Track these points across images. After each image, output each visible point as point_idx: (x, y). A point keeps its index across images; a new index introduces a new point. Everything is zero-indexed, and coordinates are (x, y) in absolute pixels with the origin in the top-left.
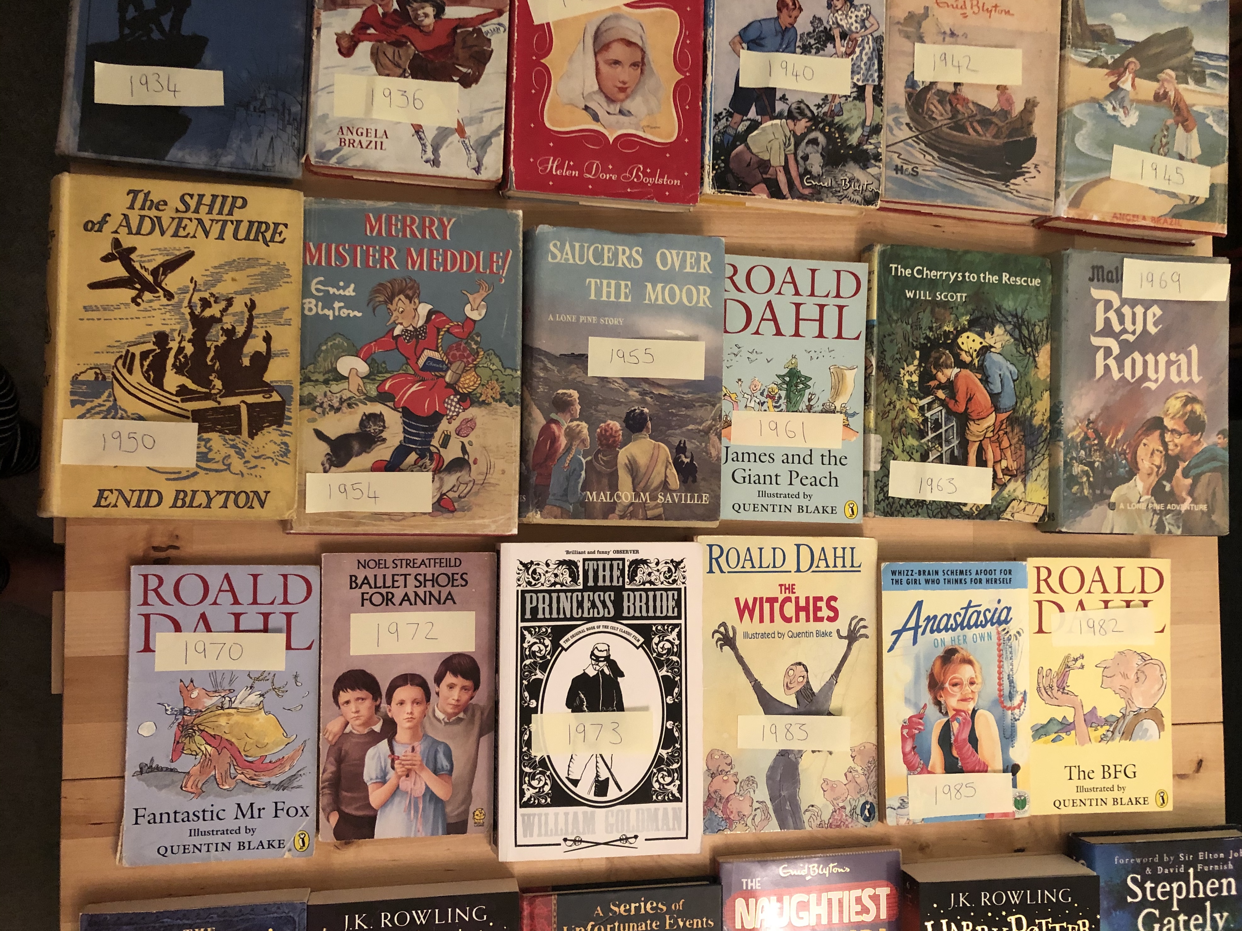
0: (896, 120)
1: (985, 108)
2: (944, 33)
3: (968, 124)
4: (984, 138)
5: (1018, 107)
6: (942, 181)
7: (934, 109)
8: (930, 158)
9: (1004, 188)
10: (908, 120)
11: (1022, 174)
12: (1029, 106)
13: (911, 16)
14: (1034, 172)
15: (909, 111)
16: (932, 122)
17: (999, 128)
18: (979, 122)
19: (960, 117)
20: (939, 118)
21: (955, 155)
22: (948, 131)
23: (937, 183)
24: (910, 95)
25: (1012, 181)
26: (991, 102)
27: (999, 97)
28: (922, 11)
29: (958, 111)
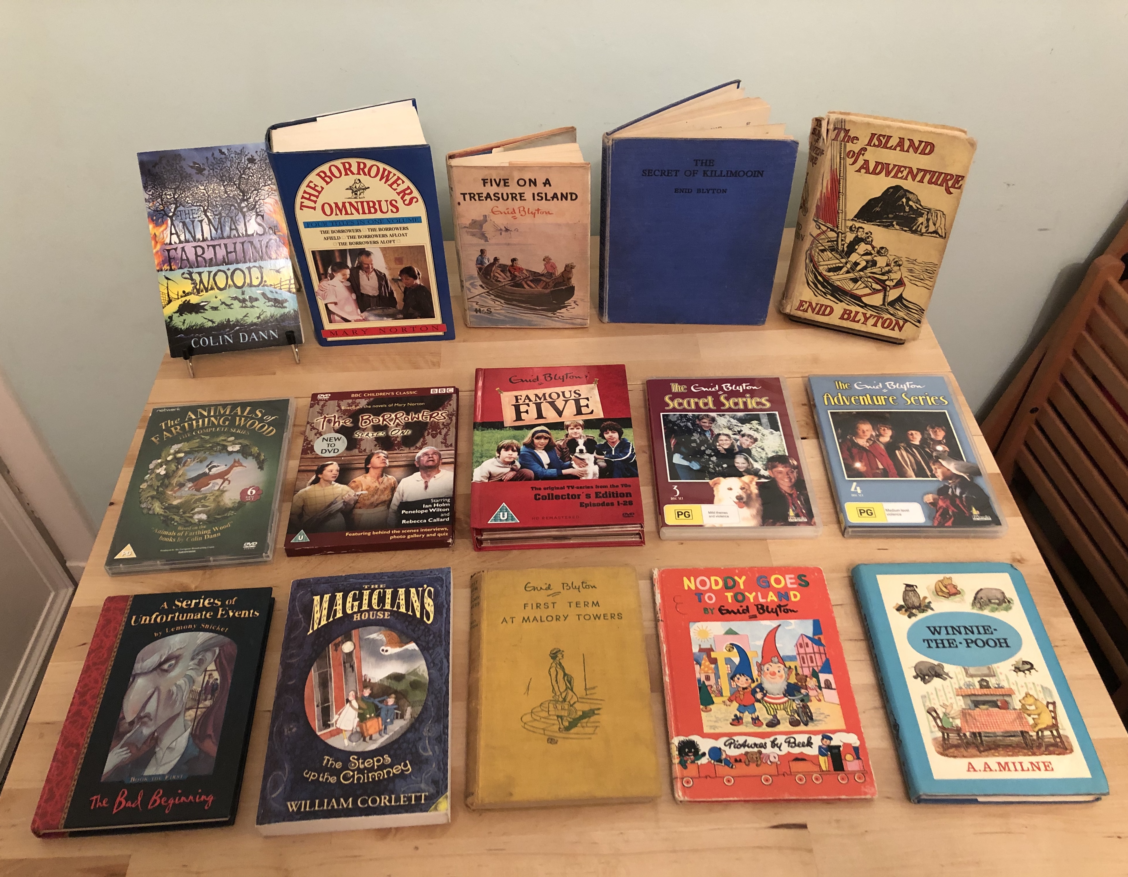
0: (472, 284)
1: (535, 273)
2: (501, 230)
3: (523, 283)
4: (536, 289)
5: (560, 269)
6: (508, 315)
7: (498, 276)
8: (499, 303)
9: (552, 315)
10: (481, 284)
11: (565, 307)
12: (568, 269)
13: (474, 222)
14: (573, 305)
15: (481, 278)
16: (498, 283)
17: (547, 283)
18: (531, 281)
19: (517, 279)
20: (502, 280)
21: (516, 300)
22: (510, 287)
23: (506, 316)
24: (480, 269)
25: (559, 311)
26: (540, 268)
27: (545, 265)
28: (482, 218)
29: (516, 276)
